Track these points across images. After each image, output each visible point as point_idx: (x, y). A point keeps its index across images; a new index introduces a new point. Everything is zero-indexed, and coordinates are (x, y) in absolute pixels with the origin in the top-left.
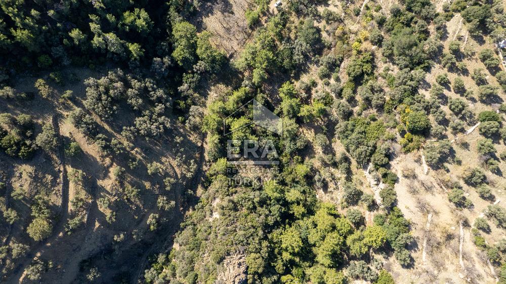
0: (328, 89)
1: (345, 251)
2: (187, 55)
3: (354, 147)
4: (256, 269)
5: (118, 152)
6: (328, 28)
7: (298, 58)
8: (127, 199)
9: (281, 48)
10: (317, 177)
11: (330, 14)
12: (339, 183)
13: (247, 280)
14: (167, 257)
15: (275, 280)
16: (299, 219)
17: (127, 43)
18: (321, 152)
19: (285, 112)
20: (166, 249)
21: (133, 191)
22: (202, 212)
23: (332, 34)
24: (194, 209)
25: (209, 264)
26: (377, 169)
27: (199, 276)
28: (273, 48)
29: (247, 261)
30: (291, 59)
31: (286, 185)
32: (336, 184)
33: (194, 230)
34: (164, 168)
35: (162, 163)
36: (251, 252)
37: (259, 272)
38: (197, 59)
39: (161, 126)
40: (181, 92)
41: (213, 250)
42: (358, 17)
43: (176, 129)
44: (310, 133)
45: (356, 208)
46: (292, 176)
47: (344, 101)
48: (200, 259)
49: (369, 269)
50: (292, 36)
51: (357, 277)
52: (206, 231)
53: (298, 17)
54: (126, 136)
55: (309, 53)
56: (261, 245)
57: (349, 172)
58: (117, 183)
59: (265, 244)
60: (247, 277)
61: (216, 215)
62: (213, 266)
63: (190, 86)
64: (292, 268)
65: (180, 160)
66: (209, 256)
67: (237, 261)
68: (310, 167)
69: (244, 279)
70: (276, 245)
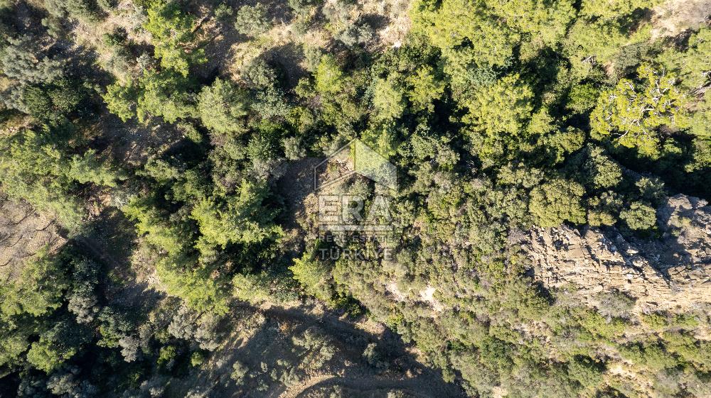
4: (574, 201)
7: (48, 72)
10: (348, 40)
13: (603, 228)
15: (602, 154)
16: (448, 91)
18: (289, 28)
19: (188, 111)
22: (419, 326)
24: (413, 343)
25: (552, 323)
27: (583, 352)
29: (550, 224)
30: (52, 87)
33: (462, 349)
36: (527, 212)
37: (581, 194)
38: (61, 313)
40: (138, 354)
41: (516, 312)
46: (344, 103)
48: (536, 344)
56: (510, 186)
59: (506, 175)
60: (594, 229)
61: (428, 294)
64: (571, 111)
65: (288, 371)
66: (531, 322)
67: (550, 252)
68: (318, 53)
69: (601, 236)
70: (510, 147)
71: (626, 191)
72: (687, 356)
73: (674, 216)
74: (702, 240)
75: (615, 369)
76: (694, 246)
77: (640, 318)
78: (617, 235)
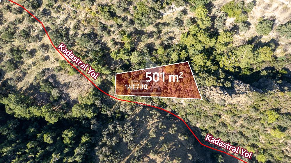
0: (117, 32)
1: (209, 30)
2: (91, 110)
3: (150, 20)
4: (215, 81)
5: (142, 153)
6: (82, 29)
7: (98, 47)
8: (168, 150)
9: (91, 57)
10: (166, 43)
11: (75, 28)
12: (171, 31)
13: (220, 86)
14: (204, 131)
15: (221, 71)
16: (188, 55)
17: (81, 143)
18: (152, 39)
19: (128, 57)
20: (199, 131)
21: (164, 146)
22: (180, 109)
23: (86, 28)
24: (178, 113)
25: (209, 107)
26: (164, 8)
27: (216, 113)
28: (91, 61)
29: (209, 86)
30: (98, 51)
31: (169, 60)
32: (171, 32)
33: (190, 114)
34: (153, 128)
35: (150, 129)
36: (205, 83)
37: (216, 79)
38: (93, 105)
39: (129, 128)
40: (111, 115)
41: (202, 104)
42: (78, 12)
43: (132, 120)
44: (140, 44)
45: (185, 22)
46: (164, 57)
47: (124, 24)
48: (206, 112)
49: (220, 17)
50: (85, 50)
51: (224, 24)
52: (191, 108)
53: (75, 45)
54: (133, 148)
55: (95, 41)
56: (201, 77)
57: (164, 24)
58: (159, 155)
59: (201, 75)
60: (219, 86)
61: (182, 101)
62: (210, 105)
63: (109, 110)
64: (216, 60)
65: (149, 119)
66: (205, 107)
67: (209, 91)
68: (159, 46)
69: (220, 88)
70: (202, 68)
71: (226, 79)
72: (236, 113)
73: (235, 84)
74: (239, 89)
75: (223, 117)
76: (238, 90)
77: (227, 105)
78: (223, 88)
